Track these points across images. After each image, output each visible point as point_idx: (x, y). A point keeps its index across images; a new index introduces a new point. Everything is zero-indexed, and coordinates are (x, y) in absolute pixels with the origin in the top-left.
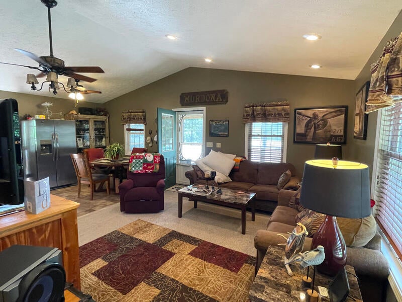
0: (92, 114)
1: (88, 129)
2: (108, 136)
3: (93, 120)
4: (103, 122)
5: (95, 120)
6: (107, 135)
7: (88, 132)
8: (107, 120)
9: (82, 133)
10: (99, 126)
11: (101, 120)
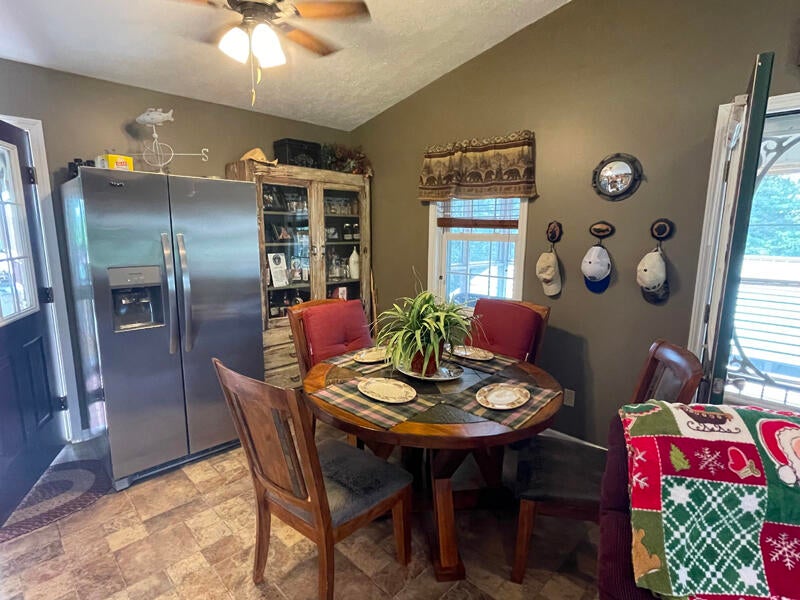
0: (319, 165)
1: (305, 223)
2: (368, 246)
3: (321, 187)
4: (351, 197)
5: (328, 186)
6: (365, 243)
7: (306, 233)
8: (367, 188)
9: (284, 234)
10: (340, 210)
11: (348, 188)
